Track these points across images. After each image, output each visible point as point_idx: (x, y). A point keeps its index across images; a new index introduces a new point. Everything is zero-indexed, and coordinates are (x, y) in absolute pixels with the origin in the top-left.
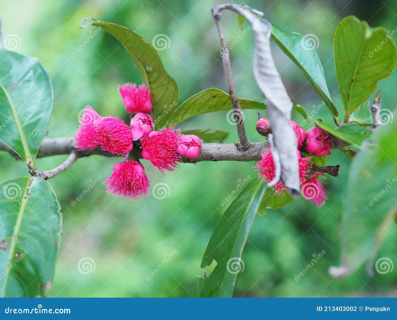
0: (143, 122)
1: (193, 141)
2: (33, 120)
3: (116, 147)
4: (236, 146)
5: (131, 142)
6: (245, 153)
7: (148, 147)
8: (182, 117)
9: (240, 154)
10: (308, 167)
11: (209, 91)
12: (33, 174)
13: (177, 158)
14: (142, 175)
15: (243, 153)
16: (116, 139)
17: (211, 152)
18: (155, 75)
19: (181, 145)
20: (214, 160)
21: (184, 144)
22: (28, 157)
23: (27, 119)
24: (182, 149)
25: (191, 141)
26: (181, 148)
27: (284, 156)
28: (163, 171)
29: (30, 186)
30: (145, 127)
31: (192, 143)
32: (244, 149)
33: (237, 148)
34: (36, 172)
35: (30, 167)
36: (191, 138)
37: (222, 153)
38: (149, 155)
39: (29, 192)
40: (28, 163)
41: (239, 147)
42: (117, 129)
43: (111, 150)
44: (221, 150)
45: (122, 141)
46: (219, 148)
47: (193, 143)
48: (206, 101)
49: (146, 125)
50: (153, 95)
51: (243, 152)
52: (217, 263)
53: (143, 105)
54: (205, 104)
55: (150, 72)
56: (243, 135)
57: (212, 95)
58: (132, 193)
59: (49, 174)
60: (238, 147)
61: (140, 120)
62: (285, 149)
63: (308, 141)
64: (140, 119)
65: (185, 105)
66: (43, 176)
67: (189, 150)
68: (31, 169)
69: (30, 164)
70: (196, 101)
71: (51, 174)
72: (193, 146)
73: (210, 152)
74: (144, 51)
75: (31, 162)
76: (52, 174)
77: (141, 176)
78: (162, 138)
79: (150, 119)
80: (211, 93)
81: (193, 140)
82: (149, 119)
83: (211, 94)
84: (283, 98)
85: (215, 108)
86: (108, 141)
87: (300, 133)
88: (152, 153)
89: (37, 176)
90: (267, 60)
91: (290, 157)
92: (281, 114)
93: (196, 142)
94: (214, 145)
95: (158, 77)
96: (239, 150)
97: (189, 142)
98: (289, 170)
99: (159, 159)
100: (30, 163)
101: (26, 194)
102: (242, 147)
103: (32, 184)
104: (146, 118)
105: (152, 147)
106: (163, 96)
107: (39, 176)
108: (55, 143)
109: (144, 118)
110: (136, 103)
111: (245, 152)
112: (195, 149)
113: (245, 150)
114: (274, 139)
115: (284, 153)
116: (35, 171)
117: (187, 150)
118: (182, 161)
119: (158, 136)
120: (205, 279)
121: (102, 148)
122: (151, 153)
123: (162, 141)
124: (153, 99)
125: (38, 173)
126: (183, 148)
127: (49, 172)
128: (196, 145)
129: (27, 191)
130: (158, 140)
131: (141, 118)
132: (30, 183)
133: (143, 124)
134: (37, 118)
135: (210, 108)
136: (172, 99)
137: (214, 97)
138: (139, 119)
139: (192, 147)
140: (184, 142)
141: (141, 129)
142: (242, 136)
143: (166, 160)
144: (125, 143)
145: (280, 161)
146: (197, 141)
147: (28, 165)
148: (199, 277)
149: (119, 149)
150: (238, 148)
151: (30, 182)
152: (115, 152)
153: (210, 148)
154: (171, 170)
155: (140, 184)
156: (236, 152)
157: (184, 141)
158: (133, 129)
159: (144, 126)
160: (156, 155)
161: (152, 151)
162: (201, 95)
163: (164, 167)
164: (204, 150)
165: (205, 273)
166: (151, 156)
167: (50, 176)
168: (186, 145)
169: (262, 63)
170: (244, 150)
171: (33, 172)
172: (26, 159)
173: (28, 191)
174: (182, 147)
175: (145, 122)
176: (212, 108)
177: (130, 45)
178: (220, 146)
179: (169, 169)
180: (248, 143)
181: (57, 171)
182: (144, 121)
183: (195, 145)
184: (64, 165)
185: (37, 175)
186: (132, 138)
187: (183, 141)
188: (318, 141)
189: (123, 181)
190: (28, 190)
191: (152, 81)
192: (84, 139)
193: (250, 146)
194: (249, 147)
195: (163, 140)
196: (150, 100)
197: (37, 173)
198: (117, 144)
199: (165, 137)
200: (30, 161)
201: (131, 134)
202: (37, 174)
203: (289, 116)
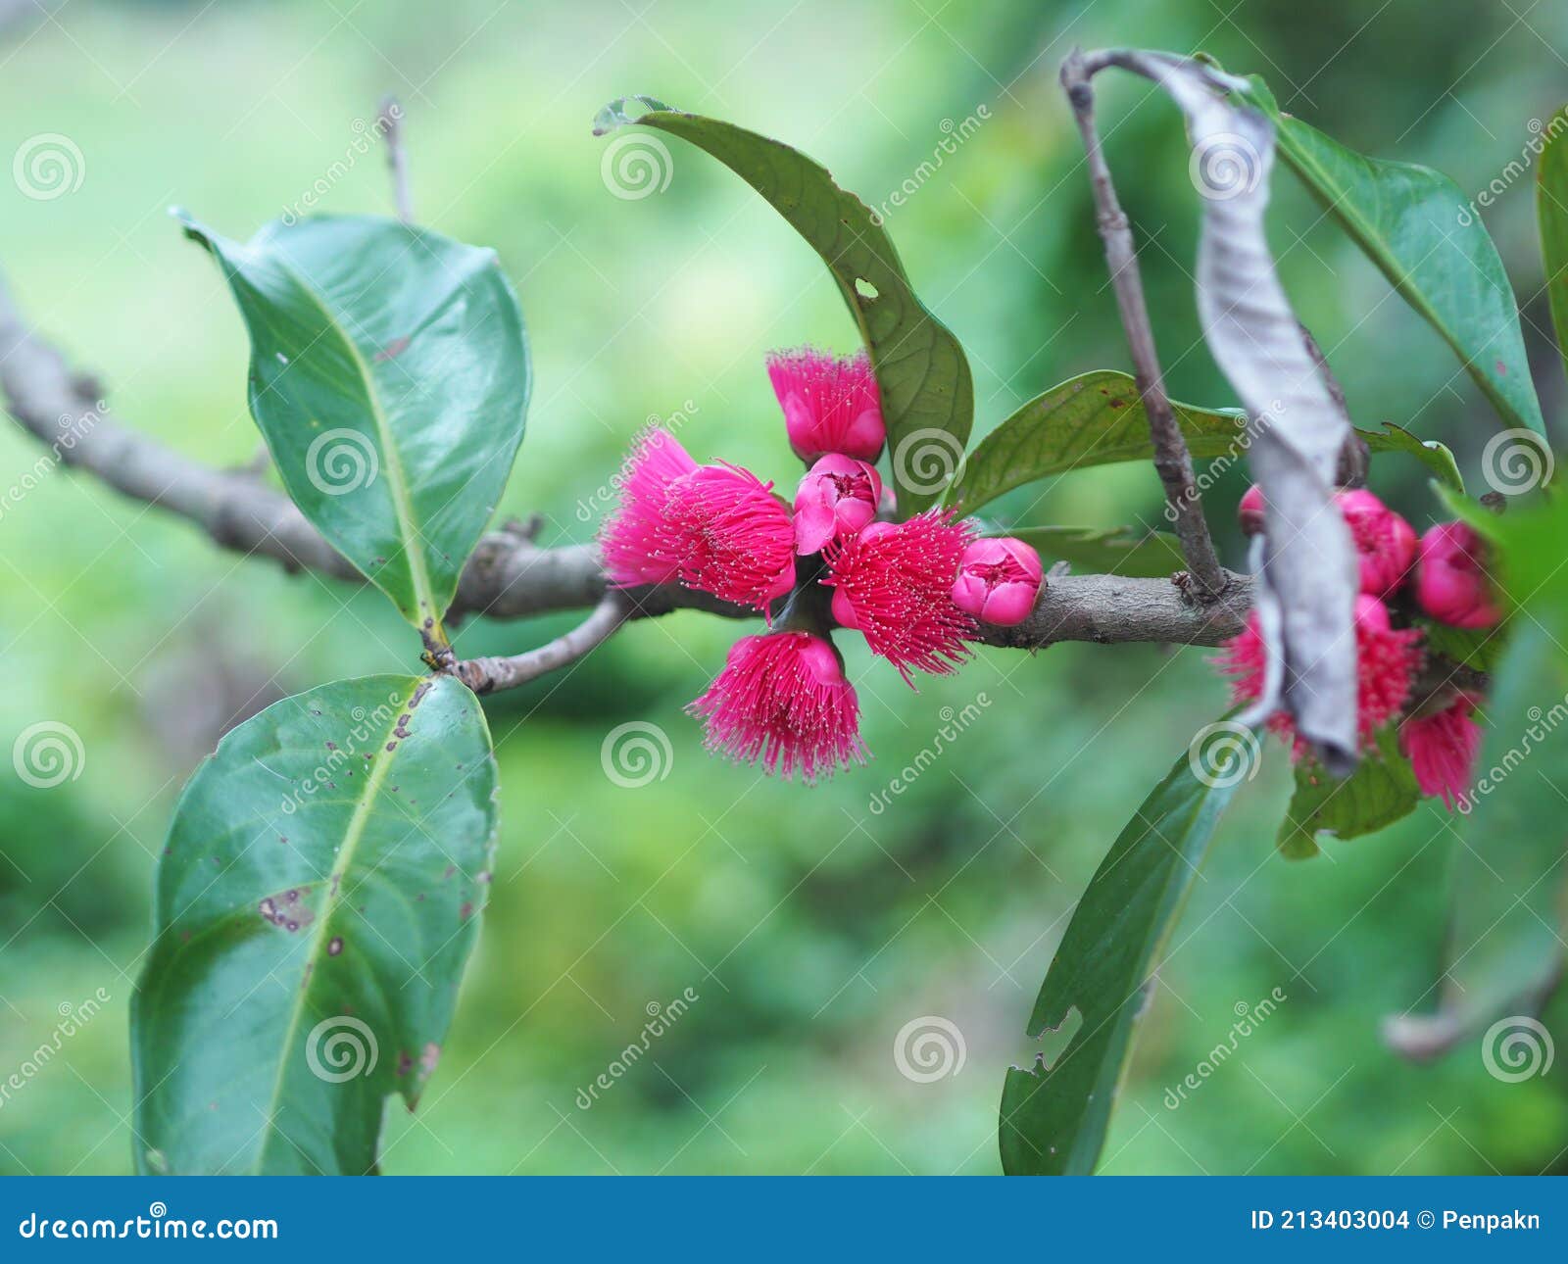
0: (841, 489)
1: (1008, 561)
2: (449, 474)
3: (730, 577)
4: (1176, 588)
5: (789, 560)
6: (1209, 612)
7: (848, 582)
8: (1002, 478)
9: (1191, 615)
10: (1410, 665)
11: (1096, 383)
12: (438, 666)
13: (963, 625)
14: (829, 684)
15: (1201, 613)
16: (730, 546)
17: (1088, 607)
18: (890, 316)
19: (966, 574)
20: (1099, 636)
21: (974, 572)
22: (424, 604)
23: (428, 465)
24: (969, 591)
25: (1001, 559)
26: (965, 584)
27: (1300, 619)
28: (906, 673)
29: (416, 705)
30: (846, 506)
31: (1004, 567)
32: (1206, 598)
33: (1179, 595)
34: (447, 659)
35: (427, 642)
36: (1004, 549)
37: (1127, 612)
38: (856, 612)
39: (406, 728)
40: (422, 627)
41: (1188, 590)
42: (735, 508)
43: (713, 586)
44: (1125, 600)
45: (750, 553)
46: (1119, 594)
47: (1008, 570)
48: (1086, 416)
49: (852, 498)
50: (887, 392)
51: (1203, 610)
52: (1084, 1015)
53: (849, 425)
54: (1081, 429)
55: (873, 303)
56: (1198, 543)
57: (1105, 396)
58: (795, 752)
59: (501, 671)
60: (1184, 591)
61: (831, 480)
62: (1306, 593)
63: (1421, 572)
64: (831, 476)
65: (1009, 433)
66: (476, 676)
67: (992, 593)
68: (431, 649)
69: (428, 630)
70: (1047, 418)
71: (507, 669)
72: (1009, 578)
73: (1086, 606)
74: (839, 223)
75: (432, 620)
76: (513, 670)
77: (824, 689)
78: (902, 548)
79: (868, 478)
80: (1102, 388)
81: (1010, 557)
82: (864, 478)
83: (1104, 392)
84: (1305, 403)
85: (1125, 446)
86: (702, 555)
87: (1391, 540)
88: (864, 602)
89: (452, 674)
90: (1244, 257)
91: (1324, 623)
92: (1294, 460)
93: (1019, 566)
94: (1101, 580)
95: (900, 324)
96: (1189, 601)
97: (994, 566)
98: (1318, 673)
99: (888, 627)
100: (429, 625)
101: (395, 732)
102: (1196, 589)
103: (422, 699)
104: (853, 476)
105: (862, 580)
106: (917, 395)
107: (459, 672)
108: (554, 562)
109: (847, 475)
110: (818, 419)
111: (1209, 609)
112: (1013, 591)
113: (1209, 602)
114: (1267, 556)
115: (1302, 607)
116: (445, 656)
117: (985, 594)
118: (982, 638)
119: (886, 540)
120: (1038, 1076)
121: (682, 580)
122: (860, 603)
123: (901, 559)
124: (888, 407)
125: (458, 664)
126: (972, 585)
127: (501, 665)
128: (1020, 577)
129: (401, 724)
130: (889, 554)
131: (835, 474)
132: (418, 698)
133: (839, 497)
134: (464, 466)
135: (1104, 444)
136: (949, 404)
137: (1115, 403)
138: (826, 479)
139: (1005, 584)
140: (976, 565)
141: (828, 513)
142: (1195, 547)
143: (918, 633)
144: (762, 560)
145: (1285, 637)
146: (1023, 561)
147: (421, 632)
148: (1017, 1068)
149: (739, 583)
150: (1185, 596)
151: (417, 693)
152: (726, 596)
153: (1086, 594)
154: (941, 668)
155: (817, 714)
156: (1177, 607)
157: (976, 562)
158: (801, 512)
159: (843, 504)
160: (878, 612)
161: (862, 595)
162: (1064, 396)
163: (910, 657)
164: (1065, 601)
165: (1041, 1055)
166: (861, 613)
167: (505, 677)
168: (984, 577)
169: (1228, 267)
170: (1203, 601)
171: (434, 657)
172: (416, 612)
173: (404, 725)
174: (967, 581)
175: (850, 487)
176: (1111, 448)
177: (790, 202)
178: (1123, 585)
179: (932, 666)
180: (1218, 575)
181: (537, 661)
182: (844, 487)
183: (1015, 577)
184: (569, 643)
185: (454, 671)
186: (794, 547)
187: (972, 560)
188: (1455, 571)
189: (759, 705)
190: (403, 721)
191: (880, 338)
192: (627, 546)
193: (1227, 587)
194: (1224, 591)
195: (907, 556)
196: (876, 411)
197: (452, 663)
198: (732, 564)
199: (914, 546)
200: (430, 619)
201: (795, 533)
202: (449, 666)
203: (1327, 471)
